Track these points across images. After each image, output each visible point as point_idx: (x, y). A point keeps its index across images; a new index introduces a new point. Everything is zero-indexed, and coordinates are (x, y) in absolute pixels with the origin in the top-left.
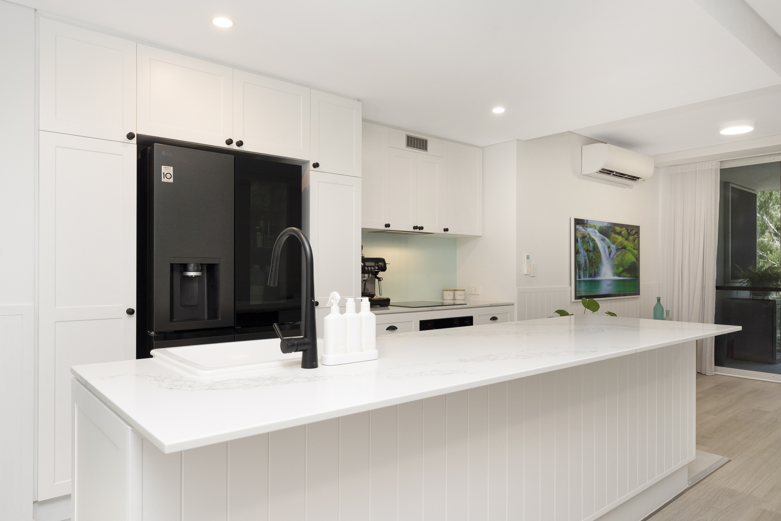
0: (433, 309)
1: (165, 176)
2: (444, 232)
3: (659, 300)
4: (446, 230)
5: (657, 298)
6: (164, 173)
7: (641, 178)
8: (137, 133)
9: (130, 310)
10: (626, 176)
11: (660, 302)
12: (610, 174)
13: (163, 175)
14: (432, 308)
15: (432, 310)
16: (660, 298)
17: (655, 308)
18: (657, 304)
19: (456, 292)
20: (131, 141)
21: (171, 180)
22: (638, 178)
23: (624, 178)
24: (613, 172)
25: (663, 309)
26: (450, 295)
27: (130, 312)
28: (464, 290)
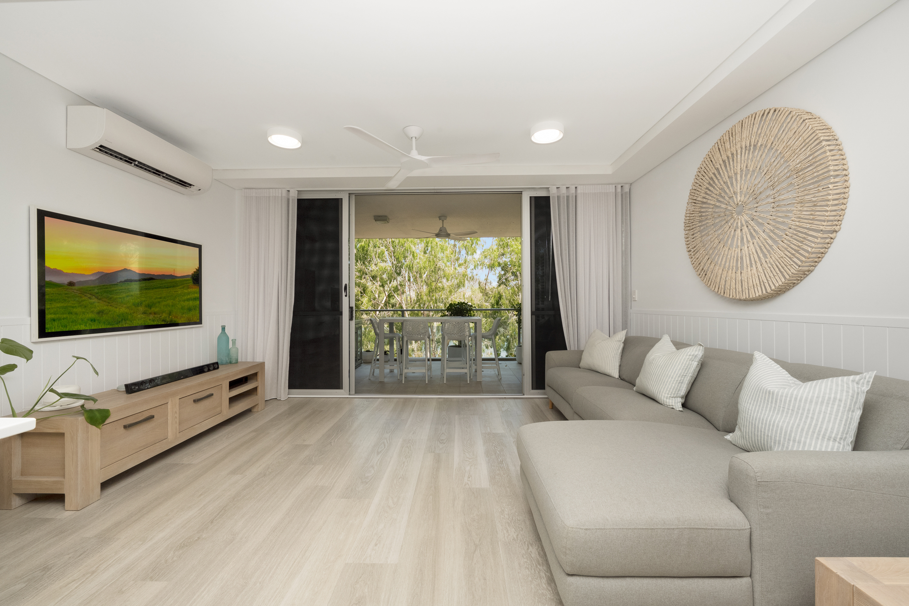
3: (223, 328)
5: (222, 326)
7: (193, 186)
10: (165, 175)
11: (225, 331)
12: (131, 163)
16: (225, 326)
17: (219, 338)
18: (221, 333)
22: (191, 185)
23: (161, 177)
24: (135, 161)
25: (228, 338)
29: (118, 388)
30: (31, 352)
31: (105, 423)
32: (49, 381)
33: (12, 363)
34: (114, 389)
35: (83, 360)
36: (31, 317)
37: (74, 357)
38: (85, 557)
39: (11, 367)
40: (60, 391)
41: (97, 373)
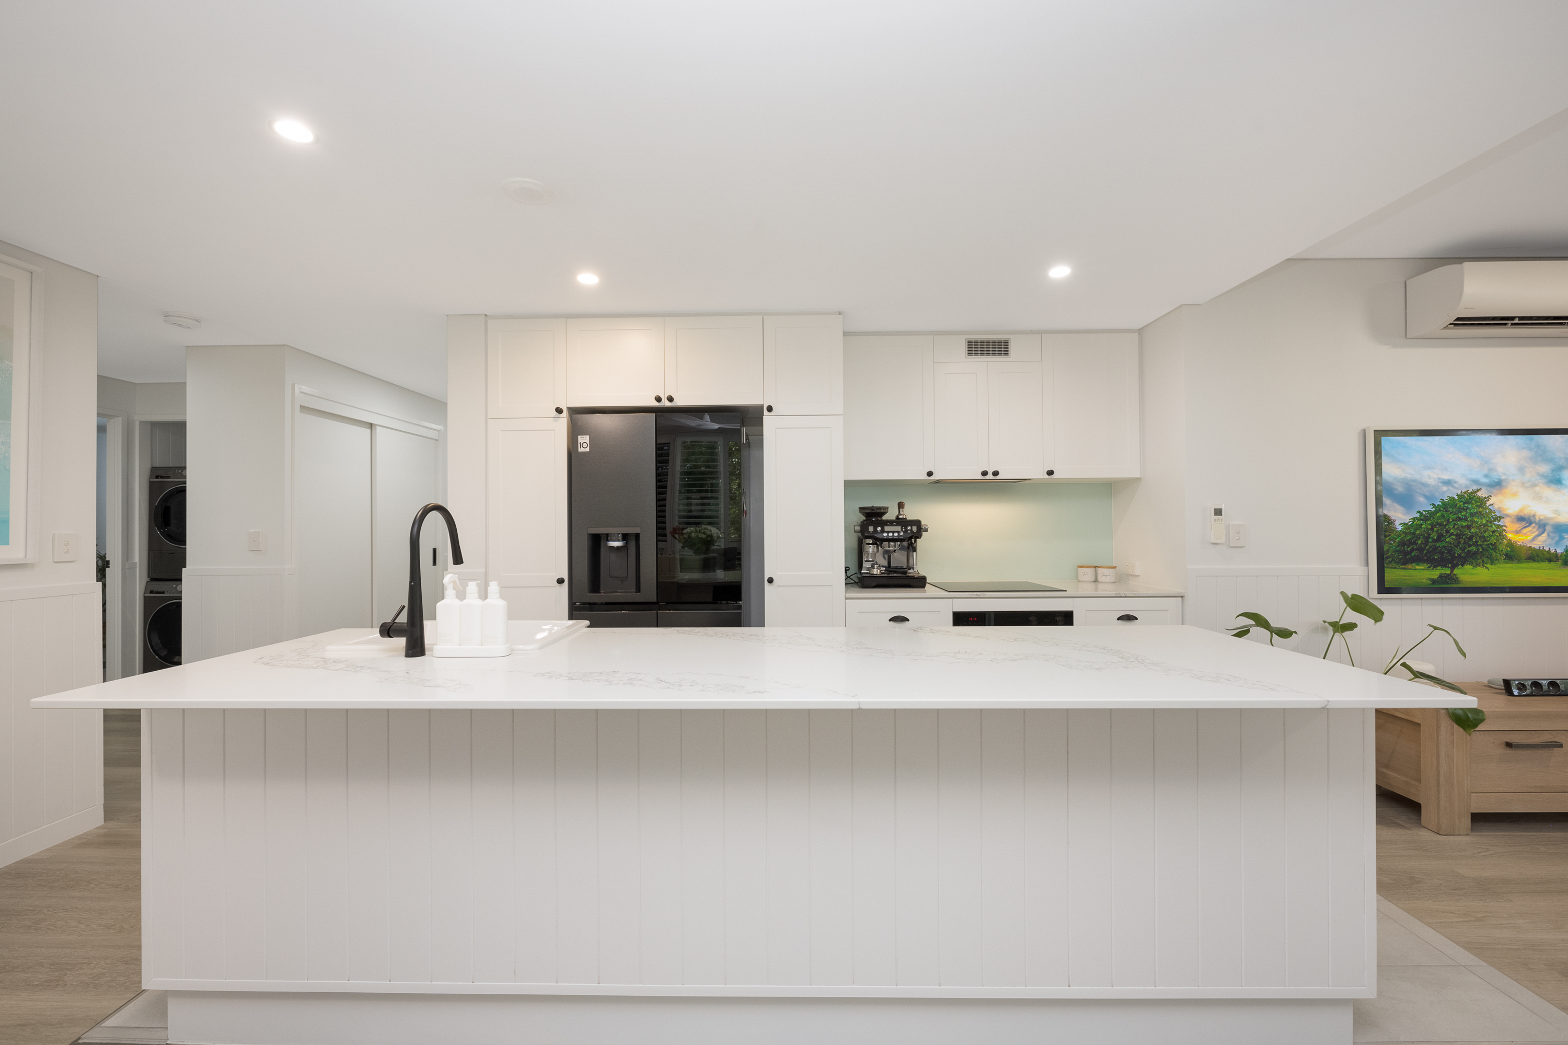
0: (981, 596)
1: (582, 445)
2: (1047, 477)
4: (1050, 473)
6: (580, 443)
8: (568, 406)
9: (561, 580)
13: (579, 445)
14: (979, 593)
15: (977, 596)
19: (1099, 570)
20: (561, 415)
21: (588, 450)
24: (1511, 318)
26: (1086, 574)
27: (560, 581)
28: (1114, 567)
29: (1489, 682)
30: (1382, 613)
31: (1476, 729)
32: (1397, 652)
33: (1353, 622)
34: (1482, 683)
35: (1444, 632)
36: (1368, 566)
37: (1430, 626)
38: (1462, 895)
39: (1351, 626)
40: (1417, 667)
41: (1464, 655)
